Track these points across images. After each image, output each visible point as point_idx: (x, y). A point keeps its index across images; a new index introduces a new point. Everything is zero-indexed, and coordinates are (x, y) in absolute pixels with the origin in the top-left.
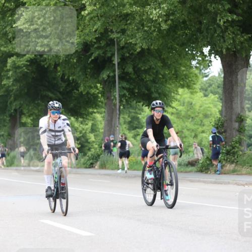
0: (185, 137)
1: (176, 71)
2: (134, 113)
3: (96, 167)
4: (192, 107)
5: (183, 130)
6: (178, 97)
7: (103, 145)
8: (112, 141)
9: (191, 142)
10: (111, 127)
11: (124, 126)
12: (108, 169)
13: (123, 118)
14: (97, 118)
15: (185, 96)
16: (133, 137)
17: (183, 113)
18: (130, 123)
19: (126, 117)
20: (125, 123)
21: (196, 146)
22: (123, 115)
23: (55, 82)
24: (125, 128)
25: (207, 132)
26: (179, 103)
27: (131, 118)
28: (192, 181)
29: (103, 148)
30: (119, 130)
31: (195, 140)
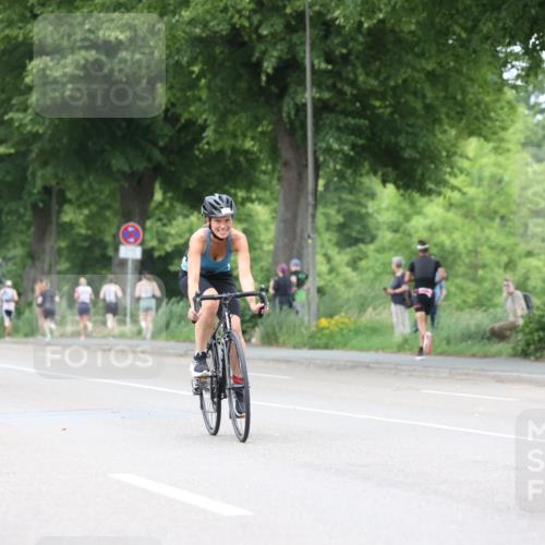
0: (484, 266)
2: (352, 202)
3: (253, 340)
4: (502, 189)
5: (479, 249)
6: (465, 164)
7: (272, 284)
8: (296, 273)
9: (499, 280)
10: (292, 239)
11: (327, 236)
12: (284, 345)
13: (324, 214)
14: (257, 214)
15: (484, 160)
16: (348, 264)
18: (342, 227)
19: (332, 211)
20: (328, 227)
21: (512, 289)
22: (325, 206)
24: (330, 240)
25: (539, 254)
26: (468, 179)
27: (344, 216)
28: (500, 380)
29: (271, 291)
30: (314, 247)
31: (509, 276)
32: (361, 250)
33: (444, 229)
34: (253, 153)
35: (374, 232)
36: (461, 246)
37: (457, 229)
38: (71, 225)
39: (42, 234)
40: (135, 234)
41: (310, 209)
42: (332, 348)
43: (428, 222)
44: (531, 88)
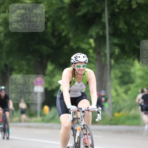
11: (115, 81)
13: (114, 73)
32: (129, 87)
41: (108, 71)
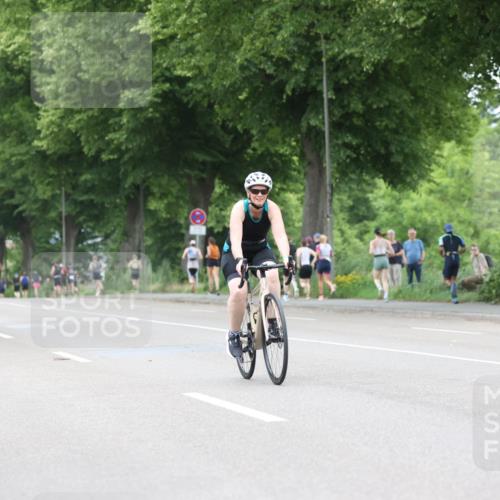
1: (437, 110)
4: (469, 179)
6: (442, 161)
10: (316, 217)
11: (341, 215)
13: (339, 200)
14: (290, 200)
15: (455, 158)
16: (357, 237)
17: (451, 191)
18: (352, 208)
19: (344, 197)
20: (342, 209)
21: (477, 252)
22: (339, 194)
23: (212, 133)
24: (344, 219)
25: (497, 226)
26: (445, 172)
27: (354, 201)
28: (469, 319)
30: (332, 224)
31: (475, 242)
32: (365, 225)
33: (426, 209)
34: (286, 156)
35: (376, 212)
36: (439, 221)
37: (435, 209)
38: (155, 211)
39: (133, 217)
40: (200, 217)
41: (328, 196)
42: (346, 298)
43: (414, 204)
44: (487, 103)
